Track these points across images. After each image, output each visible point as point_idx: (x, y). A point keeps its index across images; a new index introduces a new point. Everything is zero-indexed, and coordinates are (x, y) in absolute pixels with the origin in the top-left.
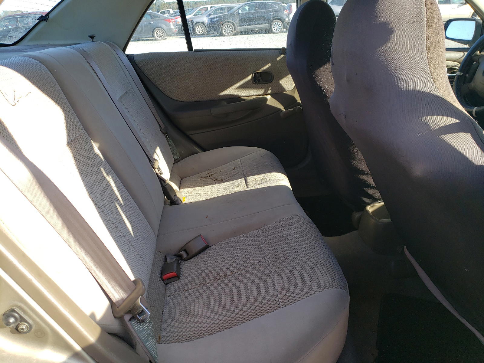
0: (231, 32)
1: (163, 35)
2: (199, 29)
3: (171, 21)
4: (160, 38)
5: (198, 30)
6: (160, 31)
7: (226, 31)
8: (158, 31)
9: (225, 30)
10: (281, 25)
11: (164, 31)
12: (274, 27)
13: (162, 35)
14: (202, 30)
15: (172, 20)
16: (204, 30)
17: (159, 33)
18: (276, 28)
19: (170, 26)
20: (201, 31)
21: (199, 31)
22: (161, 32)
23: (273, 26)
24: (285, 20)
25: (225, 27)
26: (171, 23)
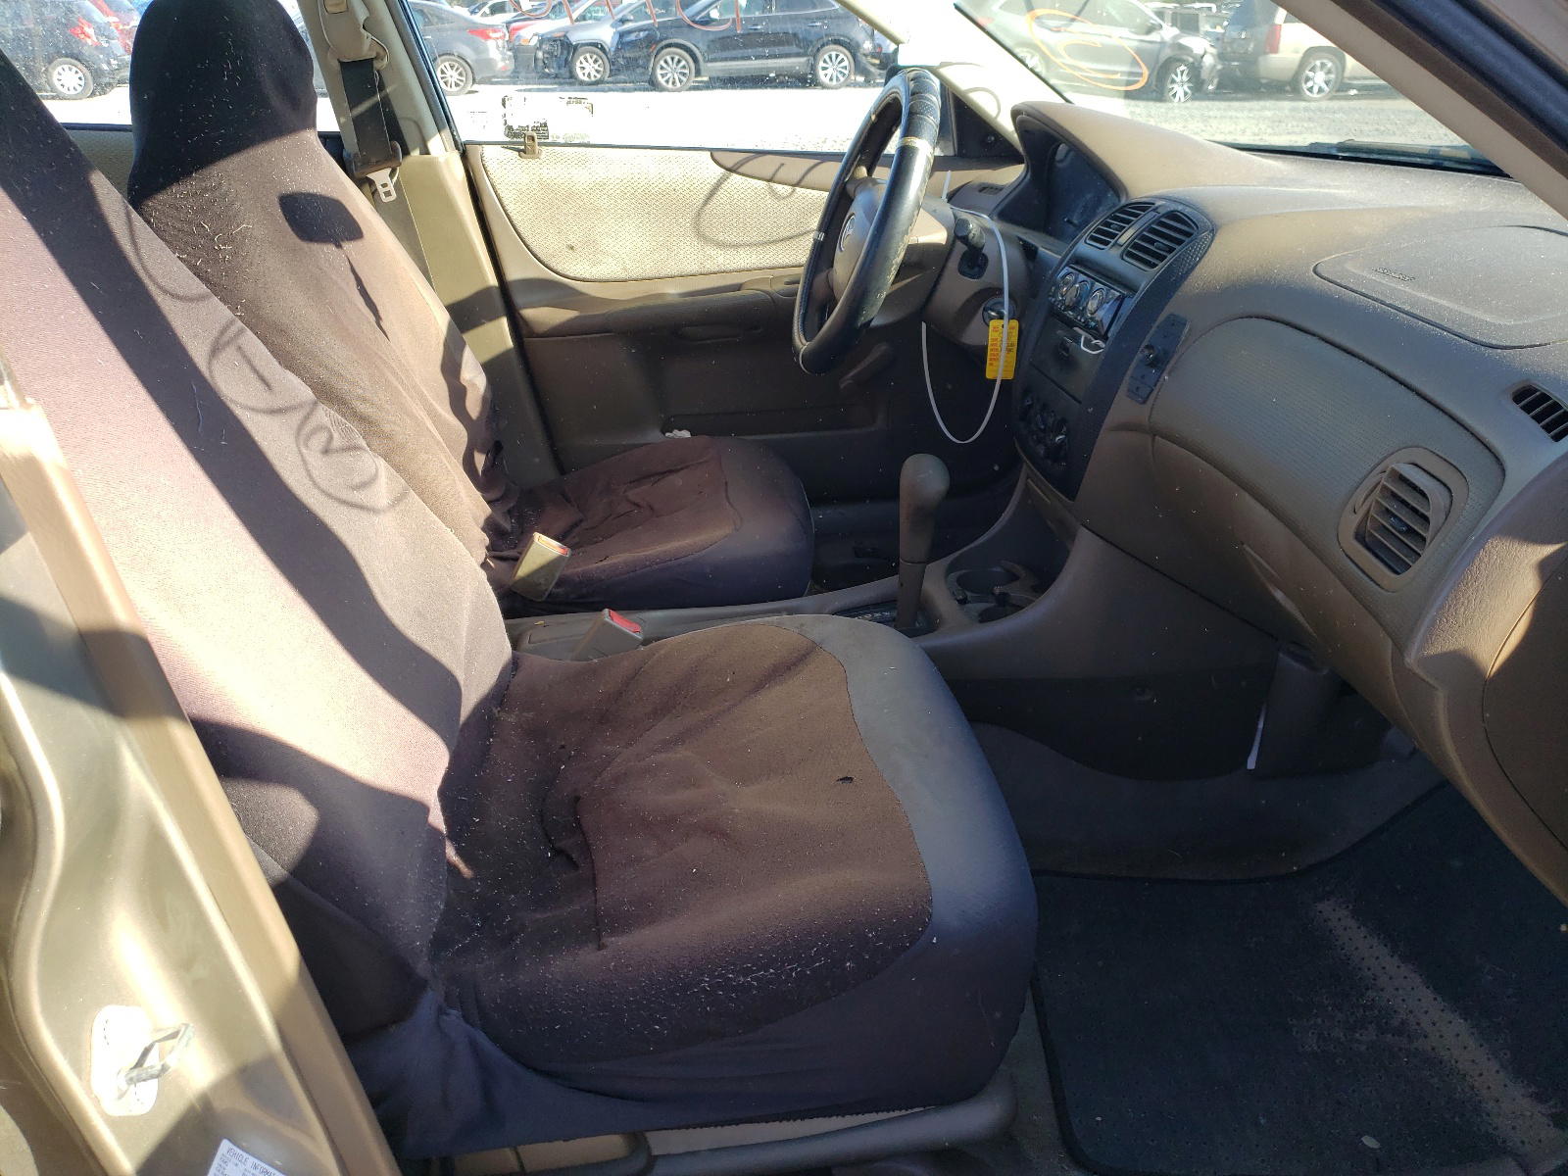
0: (684, 79)
1: (464, 79)
2: (585, 64)
3: (491, 34)
4: (454, 89)
5: (584, 68)
6: (452, 67)
7: (669, 75)
8: (448, 67)
9: (663, 72)
10: (846, 63)
11: (467, 66)
12: (824, 69)
13: (461, 81)
14: (596, 66)
15: (495, 31)
16: (601, 69)
17: (449, 72)
18: (830, 71)
19: (486, 50)
20: (593, 73)
21: (586, 72)
22: (457, 69)
23: (821, 64)
24: (858, 46)
25: (666, 62)
26: (491, 44)
